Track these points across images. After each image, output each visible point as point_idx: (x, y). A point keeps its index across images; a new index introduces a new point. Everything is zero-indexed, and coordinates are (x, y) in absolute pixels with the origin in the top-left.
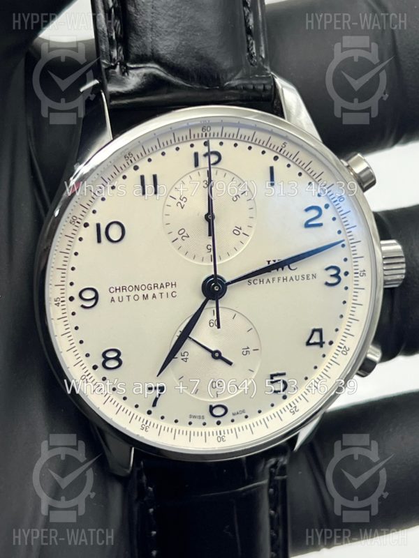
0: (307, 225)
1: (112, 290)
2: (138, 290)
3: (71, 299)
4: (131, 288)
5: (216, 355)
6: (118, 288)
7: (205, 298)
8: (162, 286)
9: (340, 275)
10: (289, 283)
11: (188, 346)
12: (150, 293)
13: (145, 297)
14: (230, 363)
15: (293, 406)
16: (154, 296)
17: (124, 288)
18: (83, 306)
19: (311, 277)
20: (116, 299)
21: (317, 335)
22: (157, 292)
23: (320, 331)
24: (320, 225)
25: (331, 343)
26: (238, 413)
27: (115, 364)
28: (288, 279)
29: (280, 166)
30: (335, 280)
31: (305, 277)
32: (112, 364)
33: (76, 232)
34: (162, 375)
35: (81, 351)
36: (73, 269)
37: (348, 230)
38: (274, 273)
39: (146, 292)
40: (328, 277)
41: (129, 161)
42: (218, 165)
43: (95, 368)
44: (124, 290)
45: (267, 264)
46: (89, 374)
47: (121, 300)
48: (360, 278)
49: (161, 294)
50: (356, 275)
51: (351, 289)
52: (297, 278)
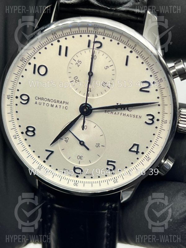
0: (141, 90)
1: (37, 98)
2: (49, 101)
3: (17, 97)
4: (46, 100)
5: (82, 143)
7: (80, 114)
8: (61, 102)
9: (154, 120)
10: (126, 117)
11: (69, 135)
12: (55, 104)
13: (52, 106)
14: (88, 149)
15: (116, 179)
16: (56, 106)
17: (42, 99)
18: (21, 102)
19: (138, 117)
20: (38, 103)
21: (136, 147)
22: (58, 104)
23: (138, 145)
24: (148, 92)
25: (143, 153)
27: (32, 134)
28: (126, 115)
29: (132, 56)
30: (151, 122)
31: (135, 116)
32: (30, 134)
33: (23, 66)
34: (53, 145)
35: (17, 124)
36: (20, 83)
37: (163, 98)
38: (119, 110)
39: (53, 103)
40: (147, 119)
41: (55, 37)
42: (101, 49)
43: (22, 133)
44: (42, 100)
45: (116, 104)
46: (18, 135)
47: (40, 104)
48: (164, 124)
49: (60, 106)
50: (162, 122)
51: (158, 129)
52: (131, 116)
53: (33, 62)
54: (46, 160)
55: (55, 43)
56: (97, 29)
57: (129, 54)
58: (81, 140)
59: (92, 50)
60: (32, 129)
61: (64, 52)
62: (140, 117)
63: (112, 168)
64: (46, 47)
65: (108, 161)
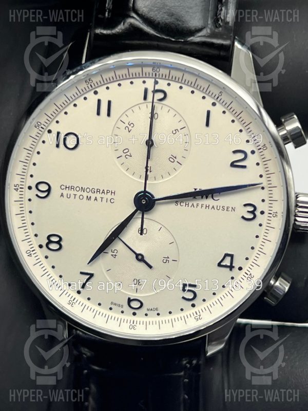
0: (232, 165)
1: (62, 187)
2: (84, 191)
3: (30, 188)
4: (78, 189)
5: (140, 258)
6: (68, 186)
7: (136, 208)
8: (103, 192)
9: (255, 212)
10: (210, 211)
11: (118, 246)
12: (93, 196)
13: (89, 198)
14: (150, 267)
15: (198, 314)
16: (96, 199)
17: (72, 188)
18: (37, 195)
19: (230, 209)
20: (65, 195)
21: (228, 259)
22: (99, 196)
23: (232, 256)
24: (244, 167)
25: (240, 269)
26: (151, 310)
27: (57, 247)
28: (211, 207)
29: (216, 111)
30: (251, 216)
31: (226, 208)
32: (54, 246)
33: (39, 135)
34: (92, 264)
35: (31, 231)
36: (34, 164)
37: (268, 176)
38: (199, 199)
39: (90, 194)
40: (245, 212)
41: (89, 86)
42: (164, 102)
43: (41, 246)
44: (72, 190)
45: (194, 190)
46: (34, 250)
47: (69, 197)
48: (272, 219)
49: (102, 198)
50: (270, 215)
51: (264, 227)
52: (218, 208)
53: (55, 128)
55: (90, 95)
56: (158, 69)
57: (211, 108)
58: (138, 252)
59: (151, 104)
60: (56, 239)
61: (105, 109)
62: (233, 209)
63: (190, 296)
64: (75, 102)
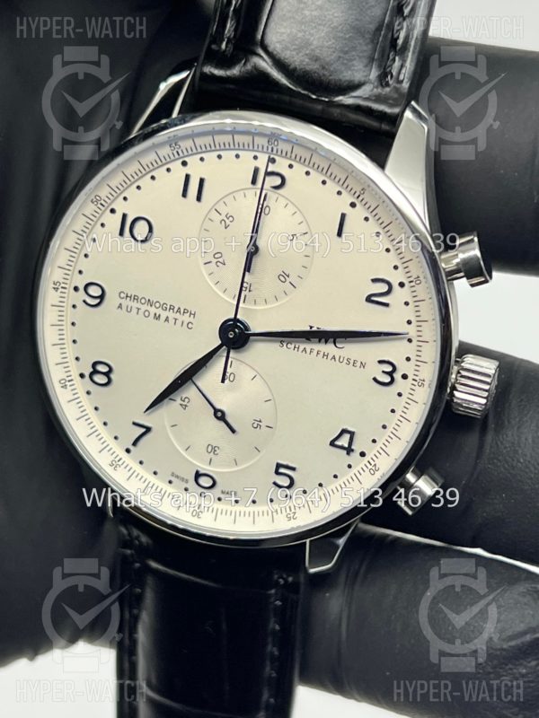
0: (369, 299)
1: (122, 295)
2: (151, 306)
3: (76, 289)
4: (143, 301)
5: (220, 415)
6: (129, 295)
7: (220, 342)
8: (179, 311)
9: (394, 374)
10: (329, 362)
11: (190, 392)
12: (164, 315)
13: (157, 317)
14: (233, 431)
15: (293, 510)
16: (167, 319)
17: (135, 298)
18: (84, 301)
19: (358, 364)
20: (124, 307)
21: (346, 437)
22: (171, 315)
23: (352, 434)
24: (386, 305)
25: (363, 454)
27: (105, 380)
28: (330, 357)
29: (355, 216)
30: (387, 379)
31: (352, 362)
32: (101, 379)
33: (97, 215)
34: (151, 412)
35: (71, 352)
36: (86, 256)
37: (419, 324)
38: (314, 342)
39: (159, 311)
40: (379, 372)
41: (175, 152)
42: (280, 191)
43: (82, 376)
44: (136, 301)
45: (308, 329)
46: (71, 380)
47: (129, 310)
48: (417, 388)
49: (176, 320)
50: (414, 382)
51: (404, 398)
52: (341, 360)
53: (121, 207)
54: (132, 448)
55: (176, 166)
56: (276, 142)
57: (348, 211)
58: (218, 406)
59: (259, 191)
60: (104, 369)
61: (194, 189)
62: (363, 365)
63: (286, 482)
64: (153, 174)
65: (279, 466)
